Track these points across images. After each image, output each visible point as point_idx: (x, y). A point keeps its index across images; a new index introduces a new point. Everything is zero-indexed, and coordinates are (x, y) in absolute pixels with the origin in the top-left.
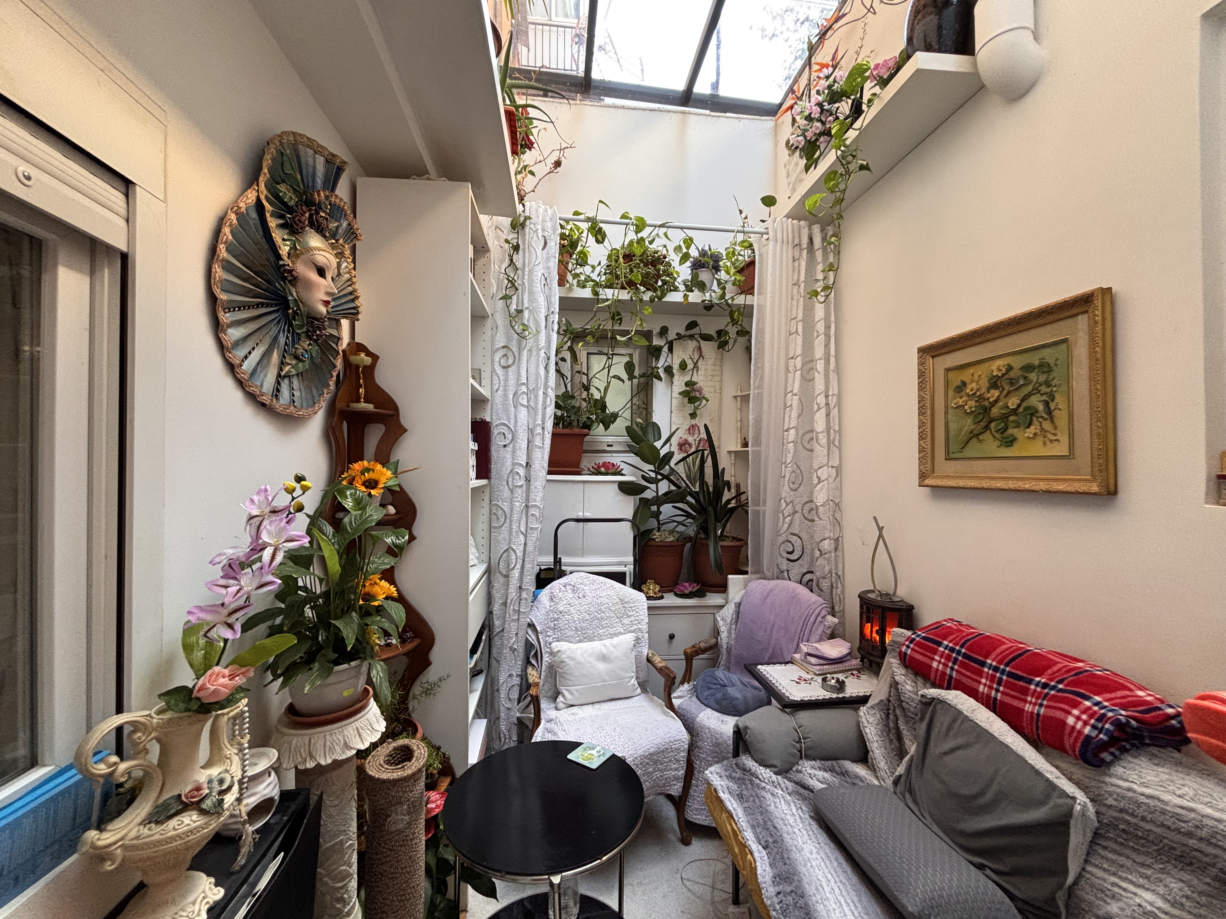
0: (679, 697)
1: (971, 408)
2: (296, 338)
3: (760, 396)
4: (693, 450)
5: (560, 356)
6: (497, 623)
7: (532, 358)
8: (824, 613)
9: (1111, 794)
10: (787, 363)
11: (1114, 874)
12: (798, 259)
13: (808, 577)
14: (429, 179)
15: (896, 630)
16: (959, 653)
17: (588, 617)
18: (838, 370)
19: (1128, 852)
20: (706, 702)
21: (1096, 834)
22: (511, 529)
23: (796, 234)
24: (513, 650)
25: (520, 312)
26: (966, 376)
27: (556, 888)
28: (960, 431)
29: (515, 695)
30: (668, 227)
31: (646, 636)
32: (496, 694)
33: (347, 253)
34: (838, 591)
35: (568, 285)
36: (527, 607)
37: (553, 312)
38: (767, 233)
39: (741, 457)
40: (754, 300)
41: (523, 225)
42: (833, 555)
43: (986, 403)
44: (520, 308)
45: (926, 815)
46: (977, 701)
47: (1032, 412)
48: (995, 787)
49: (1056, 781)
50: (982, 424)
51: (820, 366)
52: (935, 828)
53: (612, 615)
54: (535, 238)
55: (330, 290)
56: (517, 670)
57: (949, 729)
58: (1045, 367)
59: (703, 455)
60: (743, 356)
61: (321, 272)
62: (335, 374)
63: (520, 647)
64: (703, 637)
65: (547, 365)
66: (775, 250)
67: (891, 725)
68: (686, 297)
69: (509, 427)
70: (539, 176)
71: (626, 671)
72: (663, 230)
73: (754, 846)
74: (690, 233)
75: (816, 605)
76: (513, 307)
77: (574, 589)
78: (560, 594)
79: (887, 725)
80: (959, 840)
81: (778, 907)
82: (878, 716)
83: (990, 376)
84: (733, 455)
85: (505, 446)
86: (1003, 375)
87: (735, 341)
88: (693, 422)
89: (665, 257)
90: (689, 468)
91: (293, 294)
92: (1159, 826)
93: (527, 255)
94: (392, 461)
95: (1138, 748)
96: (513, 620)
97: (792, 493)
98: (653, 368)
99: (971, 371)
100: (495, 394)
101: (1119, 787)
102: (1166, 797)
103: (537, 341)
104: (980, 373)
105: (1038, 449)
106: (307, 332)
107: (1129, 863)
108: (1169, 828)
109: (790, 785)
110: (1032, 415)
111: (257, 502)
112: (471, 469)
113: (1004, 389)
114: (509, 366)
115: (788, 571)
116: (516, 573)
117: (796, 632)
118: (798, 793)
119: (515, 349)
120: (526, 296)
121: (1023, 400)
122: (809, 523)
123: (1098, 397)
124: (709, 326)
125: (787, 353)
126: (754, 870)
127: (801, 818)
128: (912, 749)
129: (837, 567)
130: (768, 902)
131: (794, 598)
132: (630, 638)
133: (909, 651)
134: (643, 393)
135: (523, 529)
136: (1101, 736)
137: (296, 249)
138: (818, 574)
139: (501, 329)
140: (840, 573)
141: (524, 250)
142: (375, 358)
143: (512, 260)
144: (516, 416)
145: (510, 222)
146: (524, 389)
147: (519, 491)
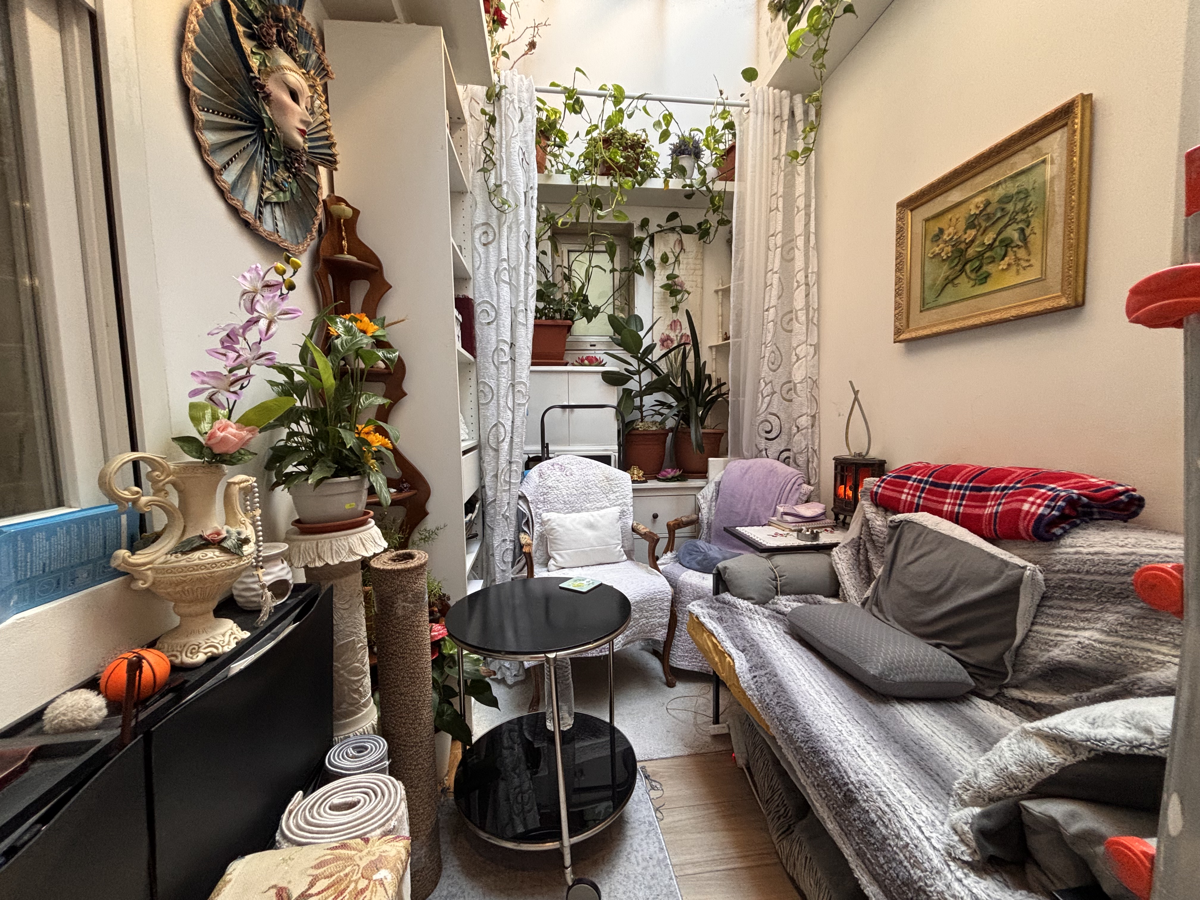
0: (663, 564)
1: (947, 254)
2: (275, 165)
3: (740, 289)
4: (675, 344)
5: (540, 249)
6: (490, 493)
7: (512, 235)
8: (800, 481)
9: (1058, 562)
10: (768, 241)
11: (1058, 627)
12: (779, 131)
13: (785, 455)
14: (398, 23)
15: (867, 479)
16: (926, 482)
17: (576, 492)
18: (818, 247)
19: (1072, 604)
20: (688, 565)
21: (1044, 598)
22: (498, 404)
23: (778, 105)
24: (507, 518)
25: (498, 186)
26: (943, 223)
27: (552, 662)
28: (935, 280)
29: (509, 558)
30: (648, 99)
31: (631, 509)
32: (491, 558)
33: (320, 89)
34: (814, 464)
35: (546, 172)
36: (517, 479)
37: (531, 188)
38: (748, 106)
39: (723, 350)
40: (734, 187)
41: (498, 96)
42: (810, 430)
43: (963, 246)
44: (498, 183)
45: (890, 618)
46: (942, 517)
47: (1007, 244)
48: (955, 576)
49: (1008, 560)
50: (958, 268)
51: (800, 242)
52: (897, 625)
53: (598, 491)
54: (511, 109)
55: (304, 118)
56: (510, 536)
57: (915, 542)
58: (1024, 194)
59: (685, 349)
60: (724, 247)
61: (294, 96)
62: (317, 222)
63: (512, 515)
64: (685, 512)
65: (527, 243)
66: (755, 123)
67: (862, 558)
68: (666, 182)
69: (493, 306)
70: (513, 57)
71: (612, 538)
72: (641, 103)
73: (733, 651)
74: (672, 107)
75: (792, 475)
76: (492, 181)
77: (562, 468)
78: (549, 472)
79: (857, 560)
80: (918, 630)
81: (753, 687)
82: (850, 552)
83: (967, 216)
84: (714, 350)
85: (489, 323)
86: (981, 212)
87: (716, 231)
88: (675, 317)
89: (645, 141)
90: (671, 364)
91: (268, 112)
92: (1101, 574)
93: (504, 127)
94: (378, 317)
95: (1087, 522)
96: (505, 491)
97: (771, 373)
98: (634, 261)
99: (950, 216)
100: (477, 272)
101: (1068, 553)
102: (1108, 550)
103: (516, 216)
104: (957, 216)
105: (1011, 279)
106: (285, 162)
107: (1072, 613)
108: (1110, 573)
109: (767, 612)
110: (1007, 246)
111: (249, 279)
112: (456, 338)
113: (981, 227)
114: (489, 243)
115: (766, 450)
116: (505, 446)
117: (773, 501)
118: (774, 617)
119: (494, 225)
120: (504, 170)
121: (999, 234)
122: (787, 403)
123: (1073, 208)
124: (691, 218)
125: (768, 229)
126: (732, 668)
127: (776, 633)
128: (879, 571)
129: (813, 444)
130: (744, 686)
131: (772, 471)
132: (616, 510)
133: (880, 490)
134: (624, 288)
135: (510, 404)
136: (1054, 513)
137: (266, 66)
138: (795, 450)
139: (480, 206)
140: (816, 448)
141: (501, 123)
142: (356, 212)
143: (488, 134)
144: (498, 293)
145: (485, 93)
146: (505, 265)
147: (505, 367)
